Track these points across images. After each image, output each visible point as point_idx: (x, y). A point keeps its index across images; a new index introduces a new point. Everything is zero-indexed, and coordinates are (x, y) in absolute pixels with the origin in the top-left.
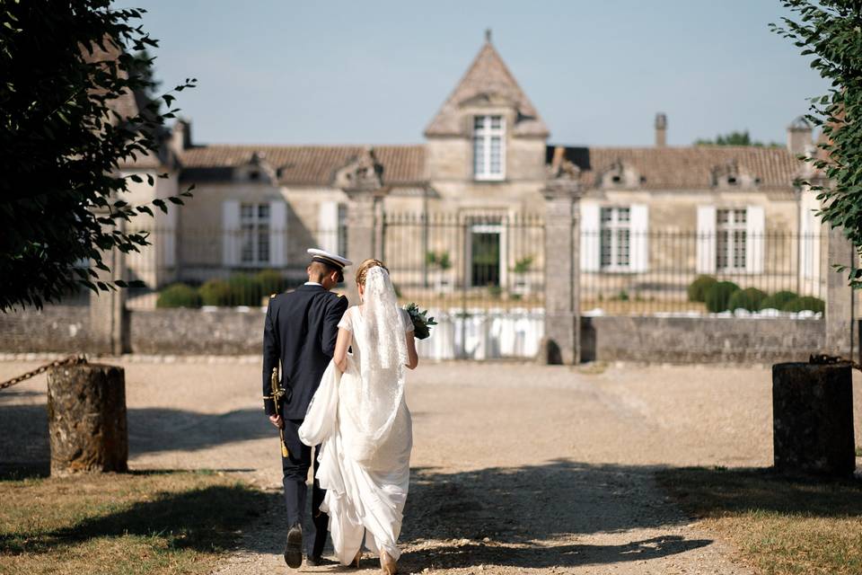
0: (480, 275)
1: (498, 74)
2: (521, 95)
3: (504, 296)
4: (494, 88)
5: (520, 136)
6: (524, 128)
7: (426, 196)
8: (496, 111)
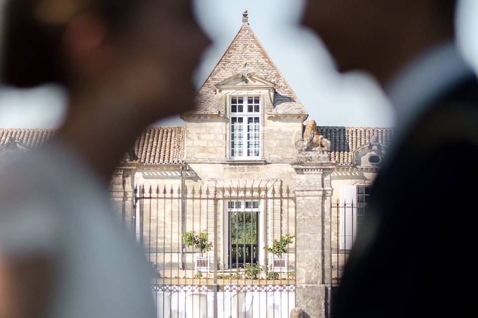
0: (238, 255)
1: (255, 56)
2: (278, 76)
3: (263, 275)
4: (251, 70)
5: (277, 118)
6: (281, 108)
7: (183, 178)
8: (254, 93)
